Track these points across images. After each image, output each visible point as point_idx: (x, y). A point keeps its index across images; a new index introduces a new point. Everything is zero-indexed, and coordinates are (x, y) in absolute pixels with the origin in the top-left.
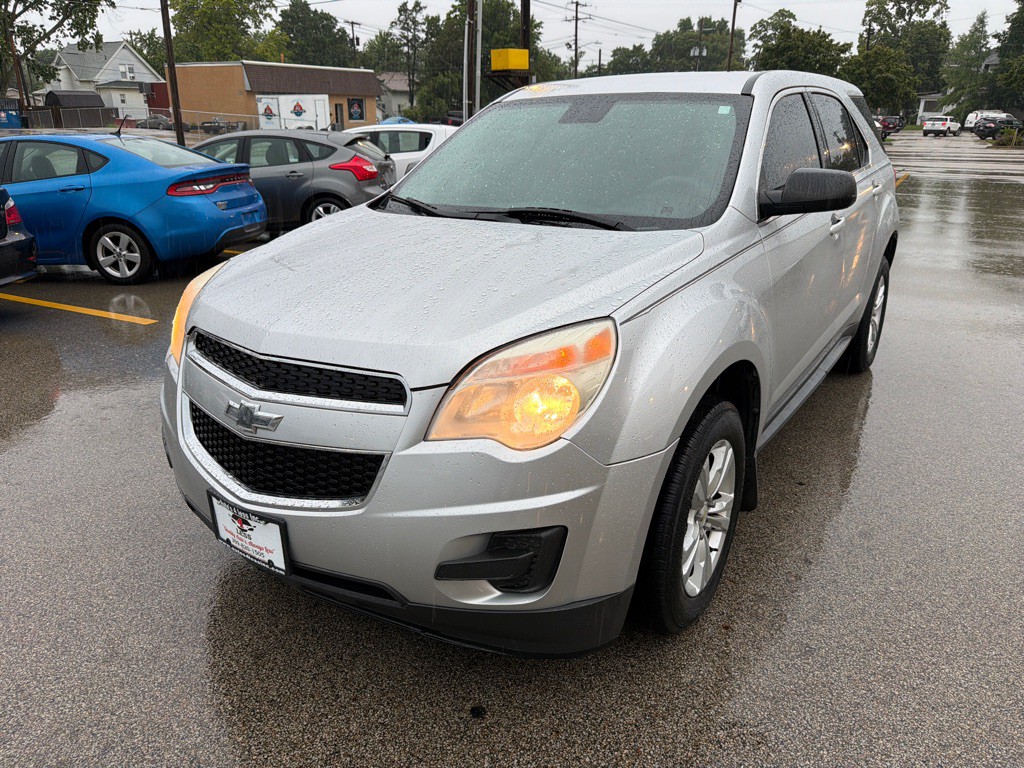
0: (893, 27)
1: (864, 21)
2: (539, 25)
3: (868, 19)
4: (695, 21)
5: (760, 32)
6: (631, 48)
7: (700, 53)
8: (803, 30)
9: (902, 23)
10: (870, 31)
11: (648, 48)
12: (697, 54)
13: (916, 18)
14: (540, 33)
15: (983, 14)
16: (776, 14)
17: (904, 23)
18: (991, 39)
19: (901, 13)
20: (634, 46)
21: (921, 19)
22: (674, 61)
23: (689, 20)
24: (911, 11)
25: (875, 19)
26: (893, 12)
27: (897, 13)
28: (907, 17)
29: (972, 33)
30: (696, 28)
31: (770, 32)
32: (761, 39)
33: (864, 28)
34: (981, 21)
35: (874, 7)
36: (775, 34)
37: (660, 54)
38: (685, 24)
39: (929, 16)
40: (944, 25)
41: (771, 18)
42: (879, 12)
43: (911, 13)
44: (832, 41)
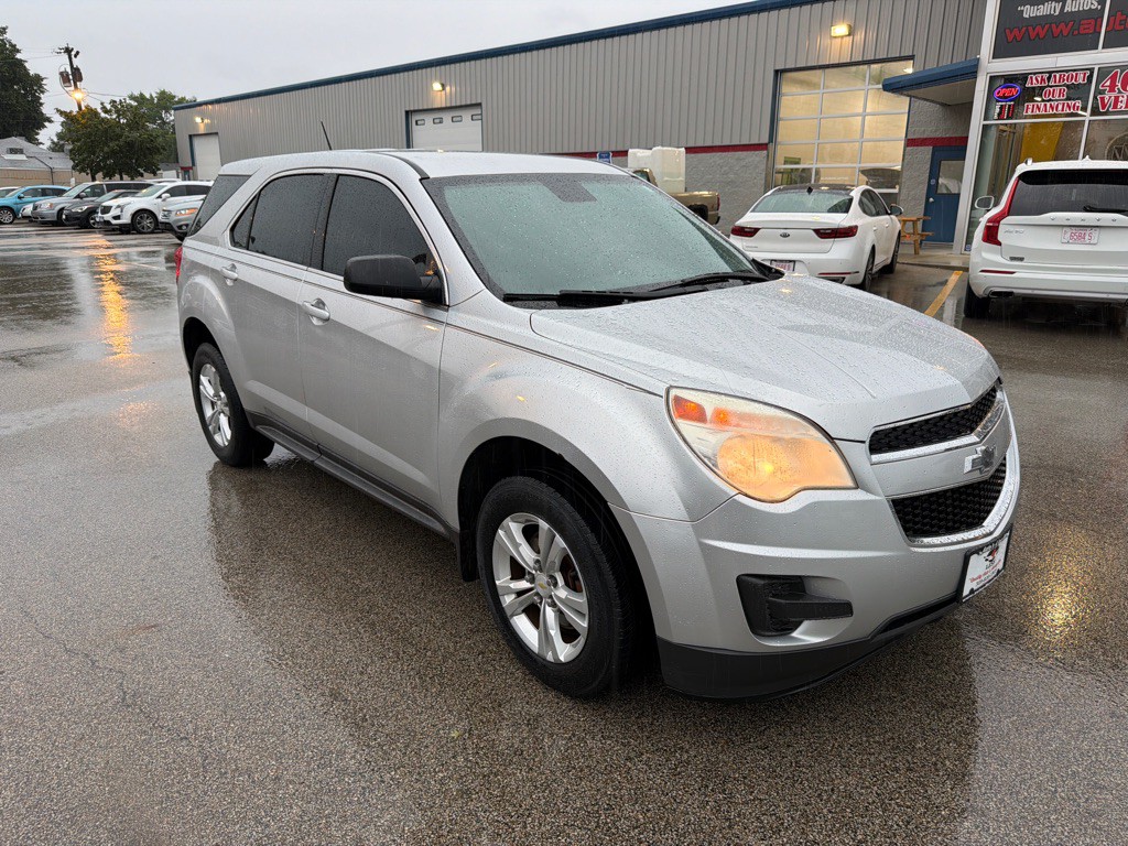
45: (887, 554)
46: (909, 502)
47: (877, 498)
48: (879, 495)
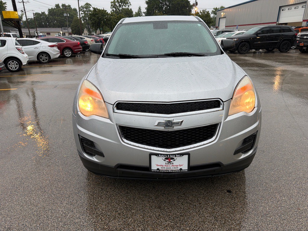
0: (119, 9)
1: (111, 7)
2: (5, 3)
3: (112, 7)
4: (60, 5)
5: (82, 9)
6: (41, 13)
7: (67, 15)
8: (99, 9)
9: (120, 8)
10: (113, 10)
11: (47, 13)
12: (66, 15)
13: (124, 7)
14: (6, 6)
15: (140, 7)
16: (86, 4)
17: (121, 8)
18: (143, 13)
19: (120, 6)
20: (42, 12)
21: (125, 8)
22: (56, 17)
23: (58, 5)
24: (122, 5)
25: (114, 7)
26: (118, 5)
27: (119, 6)
28: (122, 7)
29: (138, 12)
30: (61, 7)
31: (85, 10)
32: (83, 11)
33: (111, 9)
34: (140, 8)
35: (113, 4)
36: (86, 10)
37: (51, 15)
38: (57, 6)
39: (127, 7)
40: (131, 9)
41: (84, 5)
42: (114, 5)
43: (122, 6)
44: (108, 12)
45: (116, 143)
46: (129, 129)
47: (112, 123)
48: (114, 123)
